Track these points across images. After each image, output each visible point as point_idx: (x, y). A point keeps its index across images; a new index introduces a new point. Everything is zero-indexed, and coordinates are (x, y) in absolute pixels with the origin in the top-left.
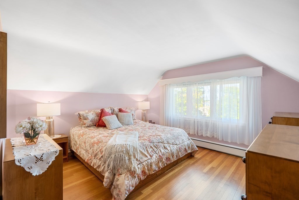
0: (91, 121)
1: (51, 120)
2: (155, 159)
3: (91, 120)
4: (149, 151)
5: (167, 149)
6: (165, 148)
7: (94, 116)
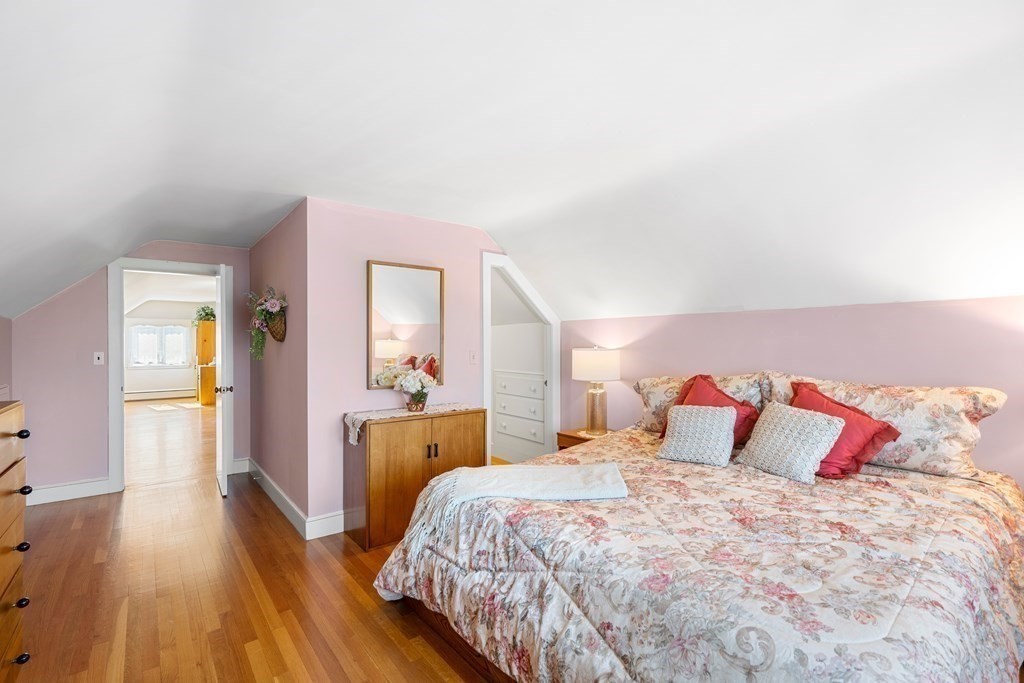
0: (654, 413)
1: (599, 391)
2: (472, 589)
3: (654, 410)
4: (477, 545)
5: (542, 608)
6: (540, 597)
7: (668, 400)
